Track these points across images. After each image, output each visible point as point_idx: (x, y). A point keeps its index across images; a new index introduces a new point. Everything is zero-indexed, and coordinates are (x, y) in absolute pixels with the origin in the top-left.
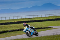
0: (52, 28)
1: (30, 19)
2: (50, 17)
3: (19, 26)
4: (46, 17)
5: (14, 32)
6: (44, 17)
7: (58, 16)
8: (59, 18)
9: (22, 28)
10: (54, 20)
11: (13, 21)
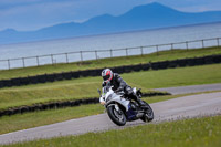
0: (167, 94)
1: (84, 63)
2: (158, 54)
3: (47, 91)
4: (142, 56)
5: (27, 114)
6: (137, 57)
7: (187, 50)
8: (189, 57)
9: (55, 99)
10: (174, 67)
11: (24, 76)
